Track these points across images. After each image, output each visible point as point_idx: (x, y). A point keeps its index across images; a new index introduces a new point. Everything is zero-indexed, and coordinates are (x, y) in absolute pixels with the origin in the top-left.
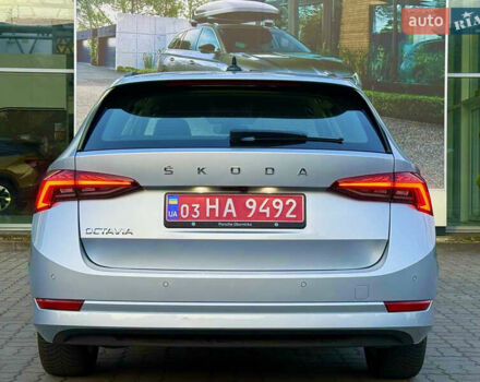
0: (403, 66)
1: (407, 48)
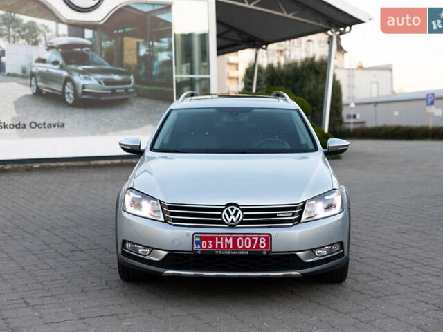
0: (154, 72)
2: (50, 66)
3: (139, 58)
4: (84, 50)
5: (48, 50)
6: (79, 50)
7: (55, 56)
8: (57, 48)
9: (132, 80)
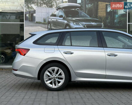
2: (58, 18)
3: (107, 13)
4: (76, 9)
5: (57, 10)
6: (74, 9)
7: (61, 13)
8: (62, 9)
9: (103, 25)
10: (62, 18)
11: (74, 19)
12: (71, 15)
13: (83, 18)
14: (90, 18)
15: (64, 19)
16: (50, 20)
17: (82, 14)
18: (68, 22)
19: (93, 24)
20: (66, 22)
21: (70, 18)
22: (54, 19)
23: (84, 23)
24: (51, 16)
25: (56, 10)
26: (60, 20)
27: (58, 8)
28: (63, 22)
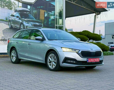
0: (49, 23)
1: (50, 20)
2: (16, 18)
3: (45, 17)
4: (27, 13)
6: (26, 13)
7: (17, 14)
8: (18, 11)
9: (43, 25)
10: (18, 18)
11: (26, 20)
12: (24, 17)
13: (31, 20)
14: (35, 20)
15: (20, 19)
16: (10, 19)
17: (31, 17)
18: (22, 21)
19: (37, 24)
20: (21, 21)
21: (23, 19)
22: (13, 18)
23: (32, 23)
24: (11, 16)
25: (14, 12)
26: (17, 19)
27: (16, 11)
28: (19, 21)
